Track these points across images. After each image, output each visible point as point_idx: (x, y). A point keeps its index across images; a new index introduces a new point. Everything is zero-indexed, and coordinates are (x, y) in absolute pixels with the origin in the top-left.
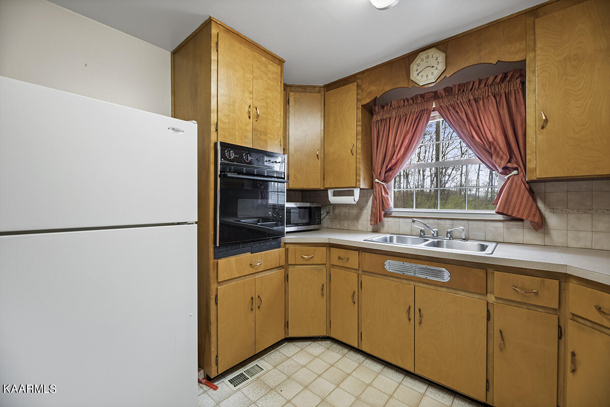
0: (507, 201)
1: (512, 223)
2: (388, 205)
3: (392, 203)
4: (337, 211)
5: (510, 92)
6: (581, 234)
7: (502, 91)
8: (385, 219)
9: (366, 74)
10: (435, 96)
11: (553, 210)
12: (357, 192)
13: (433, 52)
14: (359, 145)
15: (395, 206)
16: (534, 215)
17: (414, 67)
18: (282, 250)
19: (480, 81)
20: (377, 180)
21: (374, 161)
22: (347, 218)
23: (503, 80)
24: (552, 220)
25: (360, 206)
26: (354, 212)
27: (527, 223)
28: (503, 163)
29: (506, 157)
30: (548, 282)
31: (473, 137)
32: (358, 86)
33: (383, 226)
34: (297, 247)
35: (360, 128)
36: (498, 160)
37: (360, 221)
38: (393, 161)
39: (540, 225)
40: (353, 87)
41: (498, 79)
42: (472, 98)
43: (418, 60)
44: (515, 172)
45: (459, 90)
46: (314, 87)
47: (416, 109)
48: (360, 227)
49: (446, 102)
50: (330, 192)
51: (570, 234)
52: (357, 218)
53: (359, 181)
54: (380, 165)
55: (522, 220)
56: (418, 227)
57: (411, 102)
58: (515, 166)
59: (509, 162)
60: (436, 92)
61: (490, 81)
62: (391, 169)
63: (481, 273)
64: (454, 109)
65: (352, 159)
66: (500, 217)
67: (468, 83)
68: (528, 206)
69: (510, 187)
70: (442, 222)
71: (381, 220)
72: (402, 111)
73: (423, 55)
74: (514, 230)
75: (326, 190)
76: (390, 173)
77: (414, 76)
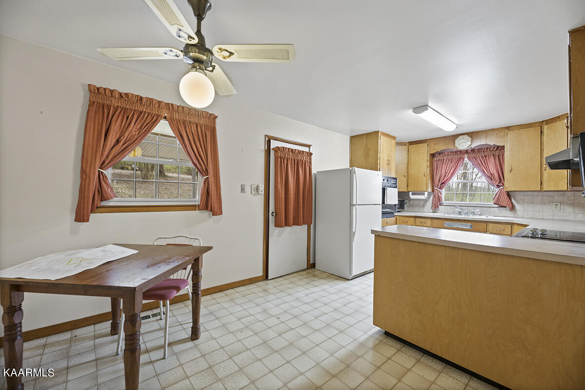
0: (498, 199)
1: (502, 208)
2: (442, 200)
3: (443, 199)
4: (411, 202)
5: (500, 154)
6: (529, 212)
7: (497, 154)
8: (440, 207)
9: (432, 140)
10: (466, 152)
11: (518, 203)
12: (426, 193)
13: (466, 136)
14: (428, 172)
15: (445, 200)
16: (509, 205)
17: (457, 141)
18: (394, 218)
19: (487, 148)
20: (436, 188)
21: (434, 179)
22: (418, 206)
23: (497, 149)
24: (517, 206)
25: (426, 201)
26: (422, 203)
27: (508, 208)
28: (497, 183)
29: (498, 181)
30: (507, 226)
31: (484, 171)
32: (428, 145)
33: (438, 210)
34: (400, 217)
35: (428, 164)
36: (495, 182)
37: (425, 208)
38: (445, 180)
39: (513, 208)
40: (425, 145)
41: (495, 149)
42: (483, 155)
43: (459, 139)
44: (502, 187)
45: (478, 151)
46: (403, 143)
47: (457, 157)
48: (425, 211)
49: (472, 155)
50: (410, 193)
51: (525, 213)
52: (424, 206)
53: (428, 189)
54: (438, 181)
55: (506, 207)
56: (458, 210)
57: (454, 153)
58: (502, 185)
59: (499, 183)
60: (467, 150)
61: (492, 149)
62: (443, 183)
63: (485, 224)
64: (475, 159)
65: (424, 178)
66: (497, 206)
67: (482, 149)
68: (507, 202)
69: (500, 193)
70: (470, 208)
71: (438, 207)
72: (450, 157)
73: (461, 137)
74: (502, 211)
75: (409, 192)
76: (444, 185)
77: (457, 145)
